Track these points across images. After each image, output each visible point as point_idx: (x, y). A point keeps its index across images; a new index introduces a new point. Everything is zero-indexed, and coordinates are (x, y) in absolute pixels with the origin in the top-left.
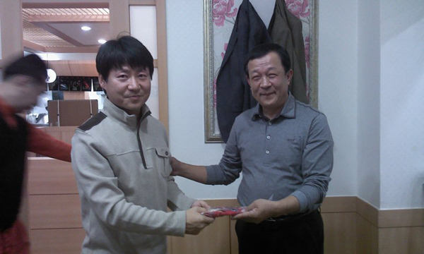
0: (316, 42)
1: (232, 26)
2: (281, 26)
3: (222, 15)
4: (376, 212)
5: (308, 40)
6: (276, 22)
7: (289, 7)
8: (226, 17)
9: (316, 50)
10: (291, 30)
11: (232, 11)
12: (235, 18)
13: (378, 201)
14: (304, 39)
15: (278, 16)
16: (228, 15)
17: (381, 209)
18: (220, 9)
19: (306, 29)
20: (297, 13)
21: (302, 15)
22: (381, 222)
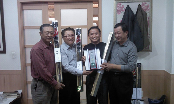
0: (152, 19)
1: (123, 14)
2: (140, 15)
3: (120, 11)
4: (170, 75)
5: (149, 18)
6: (138, 13)
7: (143, 7)
8: (121, 12)
9: (152, 22)
10: (143, 16)
11: (123, 9)
12: (124, 12)
13: (171, 71)
14: (147, 18)
15: (139, 11)
16: (122, 11)
17: (172, 74)
18: (119, 9)
19: (148, 14)
20: (145, 10)
21: (147, 10)
22: (172, 78)
